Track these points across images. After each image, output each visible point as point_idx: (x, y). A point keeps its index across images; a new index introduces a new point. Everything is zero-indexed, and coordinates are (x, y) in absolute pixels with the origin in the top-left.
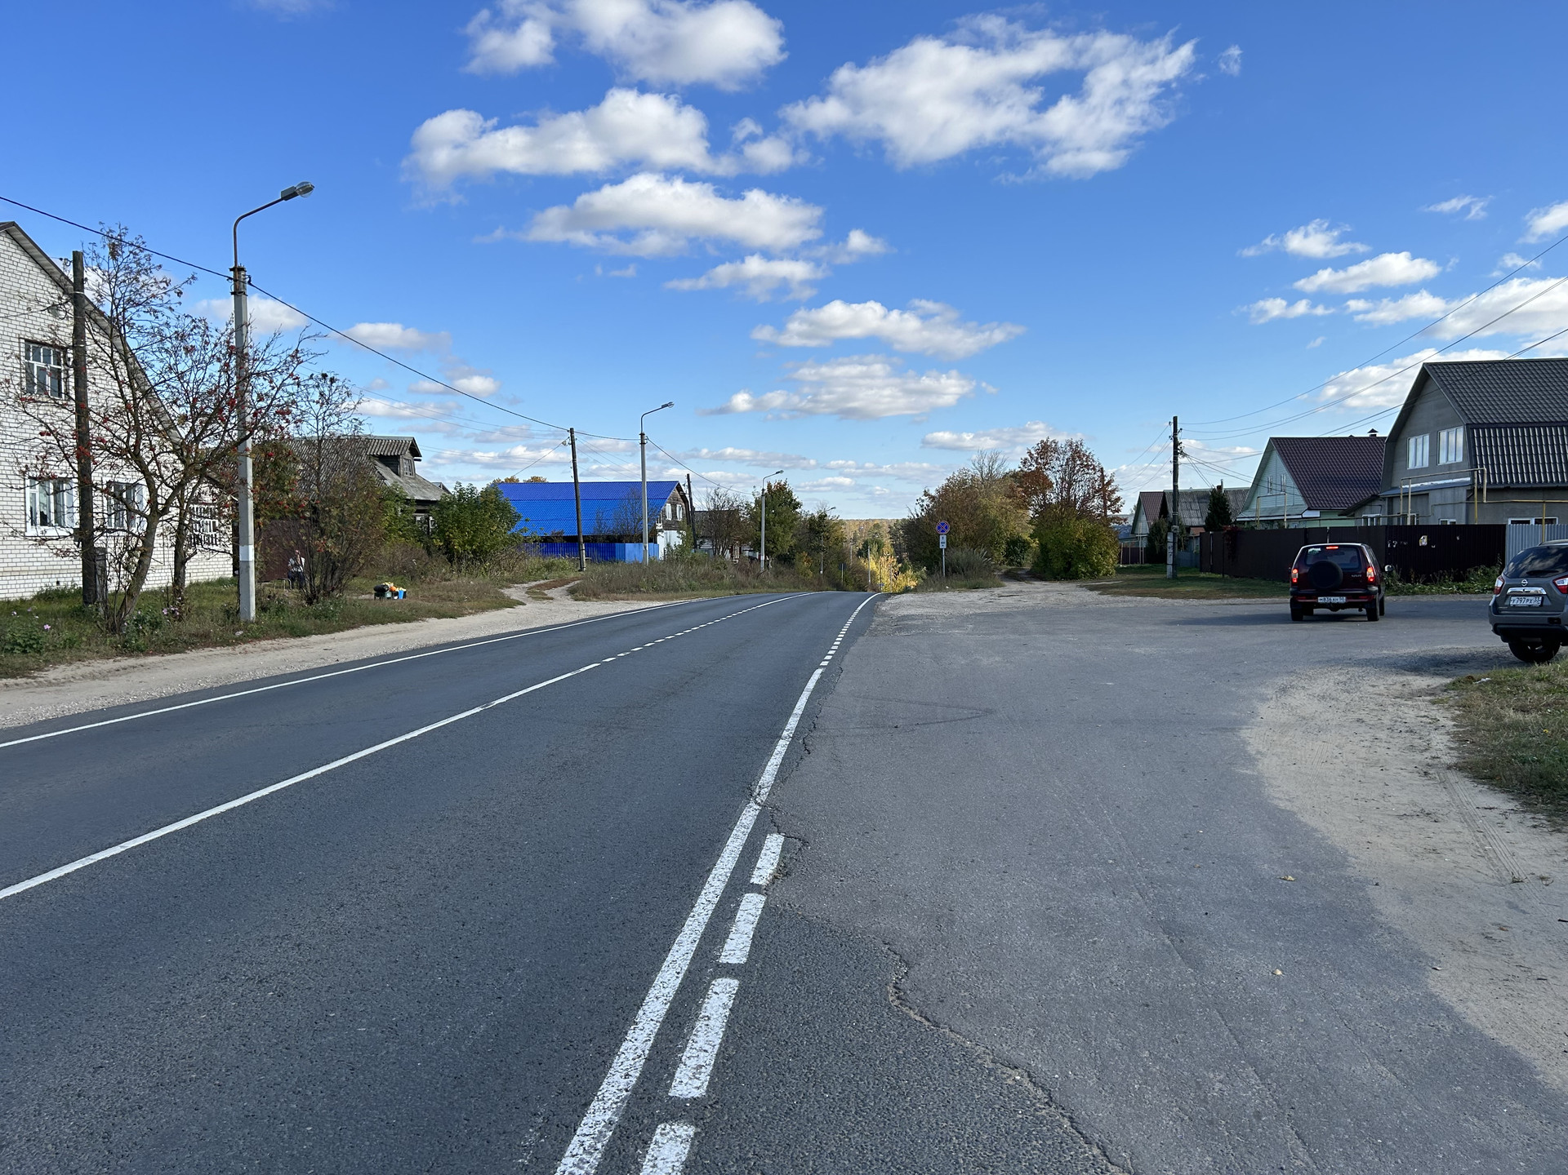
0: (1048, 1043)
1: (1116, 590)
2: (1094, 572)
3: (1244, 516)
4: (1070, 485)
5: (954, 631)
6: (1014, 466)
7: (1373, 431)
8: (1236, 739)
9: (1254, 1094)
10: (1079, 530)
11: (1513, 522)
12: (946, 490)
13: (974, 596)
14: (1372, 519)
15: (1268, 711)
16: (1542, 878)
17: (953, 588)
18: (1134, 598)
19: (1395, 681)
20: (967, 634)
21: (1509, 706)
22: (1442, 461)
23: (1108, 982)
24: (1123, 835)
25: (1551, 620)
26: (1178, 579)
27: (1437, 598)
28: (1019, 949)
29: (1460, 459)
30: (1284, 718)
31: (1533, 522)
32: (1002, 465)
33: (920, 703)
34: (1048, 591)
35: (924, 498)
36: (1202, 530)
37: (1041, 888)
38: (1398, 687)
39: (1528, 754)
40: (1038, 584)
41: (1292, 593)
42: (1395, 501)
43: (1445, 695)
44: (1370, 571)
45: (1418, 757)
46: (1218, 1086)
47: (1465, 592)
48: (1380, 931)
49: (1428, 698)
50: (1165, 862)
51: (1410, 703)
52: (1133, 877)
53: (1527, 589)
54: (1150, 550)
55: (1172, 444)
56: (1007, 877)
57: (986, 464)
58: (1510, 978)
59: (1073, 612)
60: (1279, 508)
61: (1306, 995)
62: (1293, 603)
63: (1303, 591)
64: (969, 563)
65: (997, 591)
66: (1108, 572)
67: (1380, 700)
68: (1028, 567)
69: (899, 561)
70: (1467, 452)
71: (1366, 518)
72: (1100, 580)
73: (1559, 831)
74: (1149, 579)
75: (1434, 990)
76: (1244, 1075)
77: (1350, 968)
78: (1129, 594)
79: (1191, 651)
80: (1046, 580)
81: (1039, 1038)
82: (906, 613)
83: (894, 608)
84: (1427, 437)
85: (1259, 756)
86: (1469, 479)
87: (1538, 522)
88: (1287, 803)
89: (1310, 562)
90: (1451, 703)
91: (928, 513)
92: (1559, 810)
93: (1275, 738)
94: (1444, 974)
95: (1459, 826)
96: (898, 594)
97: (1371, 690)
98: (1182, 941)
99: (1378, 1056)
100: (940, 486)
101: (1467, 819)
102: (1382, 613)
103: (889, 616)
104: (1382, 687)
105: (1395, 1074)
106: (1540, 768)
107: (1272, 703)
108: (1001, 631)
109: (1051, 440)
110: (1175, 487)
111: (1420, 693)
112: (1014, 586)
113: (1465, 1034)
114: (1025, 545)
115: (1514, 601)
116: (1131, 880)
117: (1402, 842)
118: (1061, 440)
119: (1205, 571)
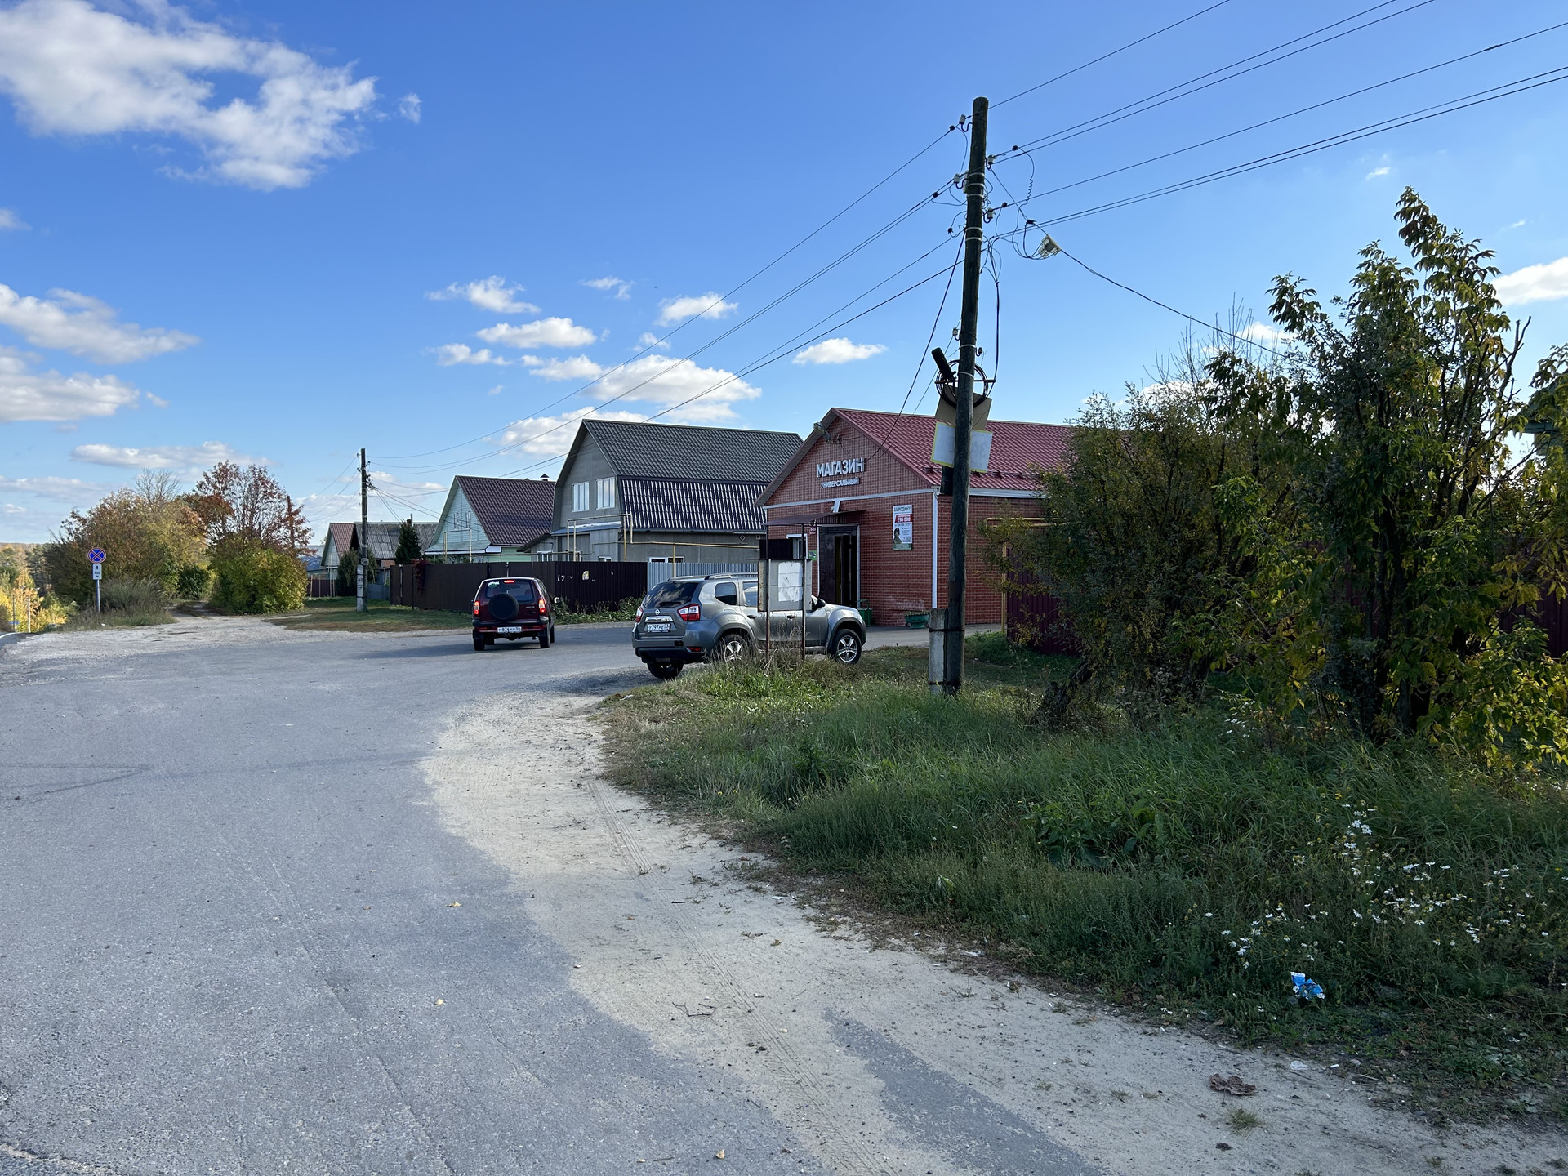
0: (186, 1142)
1: (303, 624)
2: (281, 605)
3: (433, 550)
4: (253, 512)
5: (108, 676)
6: (189, 488)
7: (544, 476)
8: (414, 771)
9: (408, 1135)
10: (263, 560)
11: (653, 560)
12: (102, 512)
13: (138, 634)
14: (545, 555)
15: (445, 741)
16: (662, 867)
17: (111, 625)
18: (322, 633)
19: (560, 702)
20: (127, 679)
21: (645, 718)
22: (600, 506)
23: (262, 1053)
24: (292, 888)
25: (676, 643)
26: (368, 611)
27: (597, 626)
28: (159, 1039)
29: (613, 505)
30: (461, 747)
31: (667, 561)
32: (173, 486)
33: (54, 766)
34: (228, 627)
35: (71, 520)
36: (393, 563)
37: (192, 963)
38: (562, 708)
39: (657, 759)
40: (217, 619)
41: (474, 625)
42: (563, 539)
43: (598, 713)
44: (541, 602)
45: (574, 771)
46: (373, 1136)
47: (618, 620)
48: (533, 941)
49: (585, 716)
50: (334, 909)
51: (570, 721)
52: (299, 932)
53: (659, 618)
54: (341, 582)
55: (361, 476)
56: (150, 958)
57: (155, 485)
58: (634, 962)
59: (255, 649)
60: (464, 543)
61: (465, 1019)
62: (475, 633)
63: (485, 622)
64: (131, 597)
65: (167, 628)
66: (296, 605)
67: (546, 721)
68: (205, 601)
69: (40, 594)
70: (618, 499)
71: (540, 555)
72: (287, 614)
73: (676, 823)
74: (339, 612)
75: (574, 988)
76: (400, 1117)
77: (506, 983)
78: (317, 628)
79: (377, 685)
80: (226, 615)
81: (176, 1138)
82: (44, 657)
83: (26, 652)
84: (587, 484)
85: (436, 786)
86: (619, 523)
87: (670, 560)
88: (459, 830)
89: (490, 595)
90: (602, 719)
91: (77, 538)
92: (676, 805)
93: (451, 767)
94: (583, 971)
95: (602, 830)
96: (37, 633)
97: (539, 712)
98: (347, 990)
99: (523, 1062)
100: (95, 507)
101: (608, 822)
102: (552, 640)
103: (19, 661)
104: (548, 709)
105: (537, 1076)
106: (665, 770)
107: (451, 733)
108: (168, 673)
109: (230, 463)
110: (365, 519)
111: (579, 712)
112: (188, 622)
113: (598, 1022)
114: (202, 576)
115: (651, 628)
116: (296, 935)
117: (556, 853)
118: (244, 464)
119: (396, 604)
